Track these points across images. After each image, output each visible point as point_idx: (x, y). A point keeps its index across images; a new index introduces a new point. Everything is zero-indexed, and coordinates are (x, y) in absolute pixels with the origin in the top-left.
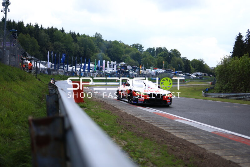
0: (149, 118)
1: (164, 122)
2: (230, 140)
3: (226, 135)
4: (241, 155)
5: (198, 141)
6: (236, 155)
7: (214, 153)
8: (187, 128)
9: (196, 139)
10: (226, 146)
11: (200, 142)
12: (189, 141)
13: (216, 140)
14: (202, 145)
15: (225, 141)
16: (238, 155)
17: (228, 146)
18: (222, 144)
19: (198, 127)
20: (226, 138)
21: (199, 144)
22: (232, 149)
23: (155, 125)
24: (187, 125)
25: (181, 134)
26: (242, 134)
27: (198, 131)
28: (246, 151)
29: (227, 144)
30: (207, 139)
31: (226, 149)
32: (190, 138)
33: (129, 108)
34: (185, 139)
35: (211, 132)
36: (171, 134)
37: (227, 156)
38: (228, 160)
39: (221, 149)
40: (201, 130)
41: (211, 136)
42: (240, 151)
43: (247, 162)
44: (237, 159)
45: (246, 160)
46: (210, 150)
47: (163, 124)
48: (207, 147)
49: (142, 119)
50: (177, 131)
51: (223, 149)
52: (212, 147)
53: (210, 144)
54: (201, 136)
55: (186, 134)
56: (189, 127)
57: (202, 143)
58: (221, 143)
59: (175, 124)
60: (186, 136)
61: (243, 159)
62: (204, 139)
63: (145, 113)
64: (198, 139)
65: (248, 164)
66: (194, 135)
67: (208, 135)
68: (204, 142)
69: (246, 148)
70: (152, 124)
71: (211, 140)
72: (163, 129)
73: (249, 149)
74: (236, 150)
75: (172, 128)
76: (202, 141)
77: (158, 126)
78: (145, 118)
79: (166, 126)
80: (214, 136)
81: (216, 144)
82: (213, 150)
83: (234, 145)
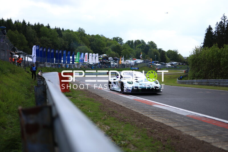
0: (129, 104)
1: (143, 108)
2: (202, 122)
3: (200, 118)
4: (213, 135)
5: (174, 124)
6: (208, 136)
7: (189, 134)
8: (164, 112)
9: (172, 122)
11: (176, 125)
12: (165, 124)
13: (191, 122)
14: (178, 128)
15: (198, 123)
16: (210, 136)
17: (201, 128)
19: (174, 112)
20: (199, 121)
22: (205, 130)
23: (135, 111)
24: (164, 110)
25: (159, 118)
27: (174, 115)
28: (217, 132)
29: (200, 125)
30: (182, 122)
32: (167, 121)
33: (111, 96)
34: (163, 122)
35: (185, 116)
36: (150, 118)
37: (200, 136)
38: (201, 141)
39: (195, 131)
40: (177, 113)
41: (186, 119)
42: (211, 132)
43: (218, 141)
44: (209, 139)
45: (218, 140)
46: (185, 132)
47: (142, 109)
48: (182, 129)
49: (123, 106)
50: (155, 116)
51: (197, 131)
52: (187, 129)
53: (185, 126)
54: (177, 119)
55: (163, 118)
56: (166, 112)
57: (178, 126)
58: (195, 125)
59: (153, 109)
61: (214, 139)
62: (180, 122)
63: (126, 100)
64: (174, 122)
65: (219, 143)
66: (170, 119)
67: (183, 118)
68: (180, 125)
69: (217, 129)
70: (133, 109)
71: (186, 123)
72: (143, 114)
73: (220, 130)
74: (209, 131)
75: (151, 113)
76: (178, 124)
77: (138, 111)
78: (126, 104)
79: (145, 111)
80: (188, 119)
81: (190, 126)
82: (188, 131)
83: (207, 127)
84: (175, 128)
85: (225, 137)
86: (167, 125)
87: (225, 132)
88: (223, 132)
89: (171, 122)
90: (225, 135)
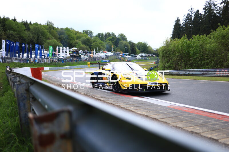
0: (108, 98)
2: (185, 112)
3: (181, 108)
4: (199, 125)
5: (159, 116)
6: (195, 126)
7: (176, 125)
8: (145, 104)
10: (184, 118)
12: (150, 116)
13: (174, 113)
14: (163, 119)
15: (181, 114)
16: (197, 125)
17: (186, 118)
18: (180, 117)
19: (154, 103)
20: (183, 112)
21: (160, 119)
22: (190, 120)
23: (116, 104)
24: (145, 101)
25: (142, 111)
26: (193, 106)
27: (156, 107)
28: (202, 121)
29: (184, 116)
30: (166, 113)
31: (185, 121)
32: (151, 114)
34: (147, 115)
35: (167, 107)
36: (133, 111)
37: (188, 127)
38: (190, 131)
39: (181, 121)
40: (158, 105)
41: (168, 110)
42: (197, 122)
43: (206, 131)
44: (198, 129)
45: (205, 129)
46: (172, 123)
47: (123, 102)
48: (168, 120)
49: (102, 100)
50: (137, 109)
51: (183, 121)
52: (173, 120)
53: (170, 117)
54: (160, 110)
55: (145, 110)
56: (147, 104)
57: (163, 118)
58: (179, 115)
59: (133, 102)
60: (146, 112)
61: (202, 129)
62: (163, 113)
64: (158, 114)
65: (208, 132)
67: (165, 109)
68: (165, 117)
69: (201, 118)
70: (113, 103)
71: (169, 114)
72: (125, 107)
73: (204, 119)
74: (194, 121)
75: (132, 106)
76: (162, 115)
77: (119, 105)
78: (105, 98)
79: (126, 104)
80: (171, 109)
81: (175, 117)
82: (174, 123)
83: (191, 117)
84: (161, 120)
85: (211, 126)
86: (152, 117)
87: (209, 121)
88: (207, 121)
89: (155, 114)
90: (210, 123)
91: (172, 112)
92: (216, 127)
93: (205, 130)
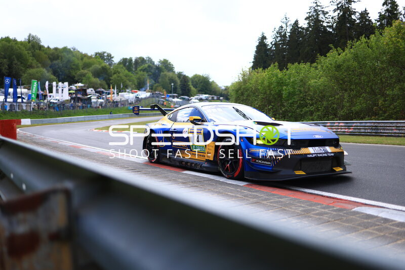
1: (165, 177)
2: (273, 194)
8: (205, 182)
13: (255, 197)
16: (293, 216)
17: (275, 205)
19: (221, 180)
22: (281, 208)
24: (204, 178)
27: (224, 186)
28: (301, 209)
29: (272, 201)
30: (241, 197)
33: (101, 159)
35: (243, 186)
42: (293, 210)
43: (308, 225)
58: (263, 200)
59: (184, 178)
63: (131, 164)
64: (227, 199)
66: (219, 193)
67: (240, 190)
69: (299, 204)
71: (247, 198)
73: (304, 206)
74: (288, 209)
75: (182, 185)
80: (249, 191)
81: (256, 203)
83: (282, 202)
85: (315, 216)
87: (313, 208)
90: (314, 212)
91: (250, 195)
92: (324, 218)
93: (305, 223)
